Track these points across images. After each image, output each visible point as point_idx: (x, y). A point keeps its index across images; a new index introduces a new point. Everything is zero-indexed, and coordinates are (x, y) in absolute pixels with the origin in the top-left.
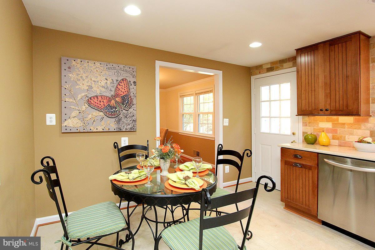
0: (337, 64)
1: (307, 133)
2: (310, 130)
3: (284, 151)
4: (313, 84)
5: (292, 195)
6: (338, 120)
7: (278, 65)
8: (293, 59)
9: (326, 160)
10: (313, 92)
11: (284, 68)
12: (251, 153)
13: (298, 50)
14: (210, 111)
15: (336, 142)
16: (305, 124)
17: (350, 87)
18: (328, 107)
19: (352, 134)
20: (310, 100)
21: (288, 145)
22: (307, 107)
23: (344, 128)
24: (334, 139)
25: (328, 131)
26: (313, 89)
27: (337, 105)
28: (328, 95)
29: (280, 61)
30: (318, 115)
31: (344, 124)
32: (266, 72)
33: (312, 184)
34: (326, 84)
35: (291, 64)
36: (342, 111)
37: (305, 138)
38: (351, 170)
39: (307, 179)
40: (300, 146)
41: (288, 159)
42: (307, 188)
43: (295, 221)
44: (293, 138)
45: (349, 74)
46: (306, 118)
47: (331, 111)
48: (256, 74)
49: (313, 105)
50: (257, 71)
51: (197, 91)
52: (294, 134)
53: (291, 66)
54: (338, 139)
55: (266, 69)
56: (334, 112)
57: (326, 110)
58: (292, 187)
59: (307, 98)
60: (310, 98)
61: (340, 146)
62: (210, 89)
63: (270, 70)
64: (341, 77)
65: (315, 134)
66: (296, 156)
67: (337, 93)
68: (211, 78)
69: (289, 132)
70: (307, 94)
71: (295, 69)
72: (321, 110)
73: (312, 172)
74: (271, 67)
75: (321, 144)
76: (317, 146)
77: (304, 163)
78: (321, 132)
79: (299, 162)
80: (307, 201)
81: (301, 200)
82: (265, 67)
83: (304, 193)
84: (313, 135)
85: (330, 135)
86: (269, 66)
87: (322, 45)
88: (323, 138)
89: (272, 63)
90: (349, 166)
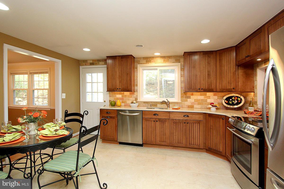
0: (124, 67)
1: (111, 100)
2: (112, 99)
3: (101, 110)
4: (114, 76)
5: (106, 134)
6: (124, 94)
7: (97, 62)
8: (104, 61)
9: (120, 113)
10: (114, 80)
11: (100, 64)
12: (88, 113)
13: (107, 57)
14: (45, 88)
15: (123, 104)
16: (110, 96)
17: (128, 79)
18: (120, 88)
19: (129, 100)
20: (113, 84)
21: (103, 108)
22: (112, 87)
23: (126, 97)
24: (122, 103)
25: (120, 99)
26: (114, 78)
27: (124, 87)
28: (120, 82)
29: (97, 60)
30: (116, 91)
31: (126, 95)
32: (89, 65)
33: (115, 125)
34: (119, 76)
35: (103, 63)
36: (126, 89)
37: (110, 103)
38: (128, 115)
39: (113, 123)
40: (108, 107)
41: (103, 115)
42: (113, 128)
43: (108, 147)
44: (105, 104)
45: (128, 72)
46: (111, 93)
47: (122, 89)
48: (83, 65)
49: (114, 86)
50: (84, 64)
51: (31, 71)
52: (105, 102)
53: (104, 64)
54: (124, 103)
55: (89, 63)
56: (123, 90)
57: (120, 89)
58: (106, 129)
59: (112, 83)
60: (113, 82)
61: (125, 106)
62: (46, 71)
63: (92, 64)
64: (125, 74)
65: (115, 101)
66: (107, 113)
67: (124, 81)
68: (46, 62)
69: (102, 101)
70: (112, 80)
71: (106, 66)
72: (118, 89)
73: (115, 119)
74: (92, 63)
75: (118, 105)
76: (116, 107)
77: (111, 116)
78: (117, 100)
79: (109, 116)
80: (113, 135)
81: (110, 135)
82: (89, 62)
83: (111, 130)
84: (114, 101)
85: (121, 101)
86: (91, 62)
87: (118, 57)
88: (118, 103)
89: (93, 60)
90: (128, 114)
